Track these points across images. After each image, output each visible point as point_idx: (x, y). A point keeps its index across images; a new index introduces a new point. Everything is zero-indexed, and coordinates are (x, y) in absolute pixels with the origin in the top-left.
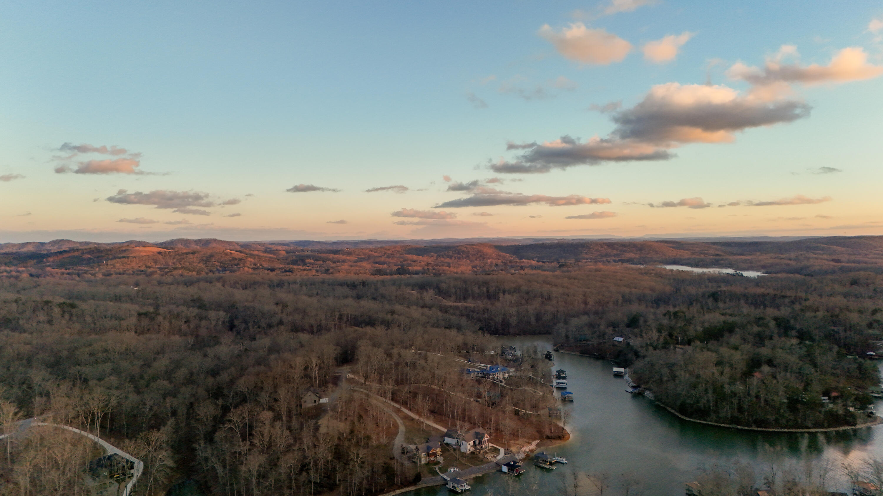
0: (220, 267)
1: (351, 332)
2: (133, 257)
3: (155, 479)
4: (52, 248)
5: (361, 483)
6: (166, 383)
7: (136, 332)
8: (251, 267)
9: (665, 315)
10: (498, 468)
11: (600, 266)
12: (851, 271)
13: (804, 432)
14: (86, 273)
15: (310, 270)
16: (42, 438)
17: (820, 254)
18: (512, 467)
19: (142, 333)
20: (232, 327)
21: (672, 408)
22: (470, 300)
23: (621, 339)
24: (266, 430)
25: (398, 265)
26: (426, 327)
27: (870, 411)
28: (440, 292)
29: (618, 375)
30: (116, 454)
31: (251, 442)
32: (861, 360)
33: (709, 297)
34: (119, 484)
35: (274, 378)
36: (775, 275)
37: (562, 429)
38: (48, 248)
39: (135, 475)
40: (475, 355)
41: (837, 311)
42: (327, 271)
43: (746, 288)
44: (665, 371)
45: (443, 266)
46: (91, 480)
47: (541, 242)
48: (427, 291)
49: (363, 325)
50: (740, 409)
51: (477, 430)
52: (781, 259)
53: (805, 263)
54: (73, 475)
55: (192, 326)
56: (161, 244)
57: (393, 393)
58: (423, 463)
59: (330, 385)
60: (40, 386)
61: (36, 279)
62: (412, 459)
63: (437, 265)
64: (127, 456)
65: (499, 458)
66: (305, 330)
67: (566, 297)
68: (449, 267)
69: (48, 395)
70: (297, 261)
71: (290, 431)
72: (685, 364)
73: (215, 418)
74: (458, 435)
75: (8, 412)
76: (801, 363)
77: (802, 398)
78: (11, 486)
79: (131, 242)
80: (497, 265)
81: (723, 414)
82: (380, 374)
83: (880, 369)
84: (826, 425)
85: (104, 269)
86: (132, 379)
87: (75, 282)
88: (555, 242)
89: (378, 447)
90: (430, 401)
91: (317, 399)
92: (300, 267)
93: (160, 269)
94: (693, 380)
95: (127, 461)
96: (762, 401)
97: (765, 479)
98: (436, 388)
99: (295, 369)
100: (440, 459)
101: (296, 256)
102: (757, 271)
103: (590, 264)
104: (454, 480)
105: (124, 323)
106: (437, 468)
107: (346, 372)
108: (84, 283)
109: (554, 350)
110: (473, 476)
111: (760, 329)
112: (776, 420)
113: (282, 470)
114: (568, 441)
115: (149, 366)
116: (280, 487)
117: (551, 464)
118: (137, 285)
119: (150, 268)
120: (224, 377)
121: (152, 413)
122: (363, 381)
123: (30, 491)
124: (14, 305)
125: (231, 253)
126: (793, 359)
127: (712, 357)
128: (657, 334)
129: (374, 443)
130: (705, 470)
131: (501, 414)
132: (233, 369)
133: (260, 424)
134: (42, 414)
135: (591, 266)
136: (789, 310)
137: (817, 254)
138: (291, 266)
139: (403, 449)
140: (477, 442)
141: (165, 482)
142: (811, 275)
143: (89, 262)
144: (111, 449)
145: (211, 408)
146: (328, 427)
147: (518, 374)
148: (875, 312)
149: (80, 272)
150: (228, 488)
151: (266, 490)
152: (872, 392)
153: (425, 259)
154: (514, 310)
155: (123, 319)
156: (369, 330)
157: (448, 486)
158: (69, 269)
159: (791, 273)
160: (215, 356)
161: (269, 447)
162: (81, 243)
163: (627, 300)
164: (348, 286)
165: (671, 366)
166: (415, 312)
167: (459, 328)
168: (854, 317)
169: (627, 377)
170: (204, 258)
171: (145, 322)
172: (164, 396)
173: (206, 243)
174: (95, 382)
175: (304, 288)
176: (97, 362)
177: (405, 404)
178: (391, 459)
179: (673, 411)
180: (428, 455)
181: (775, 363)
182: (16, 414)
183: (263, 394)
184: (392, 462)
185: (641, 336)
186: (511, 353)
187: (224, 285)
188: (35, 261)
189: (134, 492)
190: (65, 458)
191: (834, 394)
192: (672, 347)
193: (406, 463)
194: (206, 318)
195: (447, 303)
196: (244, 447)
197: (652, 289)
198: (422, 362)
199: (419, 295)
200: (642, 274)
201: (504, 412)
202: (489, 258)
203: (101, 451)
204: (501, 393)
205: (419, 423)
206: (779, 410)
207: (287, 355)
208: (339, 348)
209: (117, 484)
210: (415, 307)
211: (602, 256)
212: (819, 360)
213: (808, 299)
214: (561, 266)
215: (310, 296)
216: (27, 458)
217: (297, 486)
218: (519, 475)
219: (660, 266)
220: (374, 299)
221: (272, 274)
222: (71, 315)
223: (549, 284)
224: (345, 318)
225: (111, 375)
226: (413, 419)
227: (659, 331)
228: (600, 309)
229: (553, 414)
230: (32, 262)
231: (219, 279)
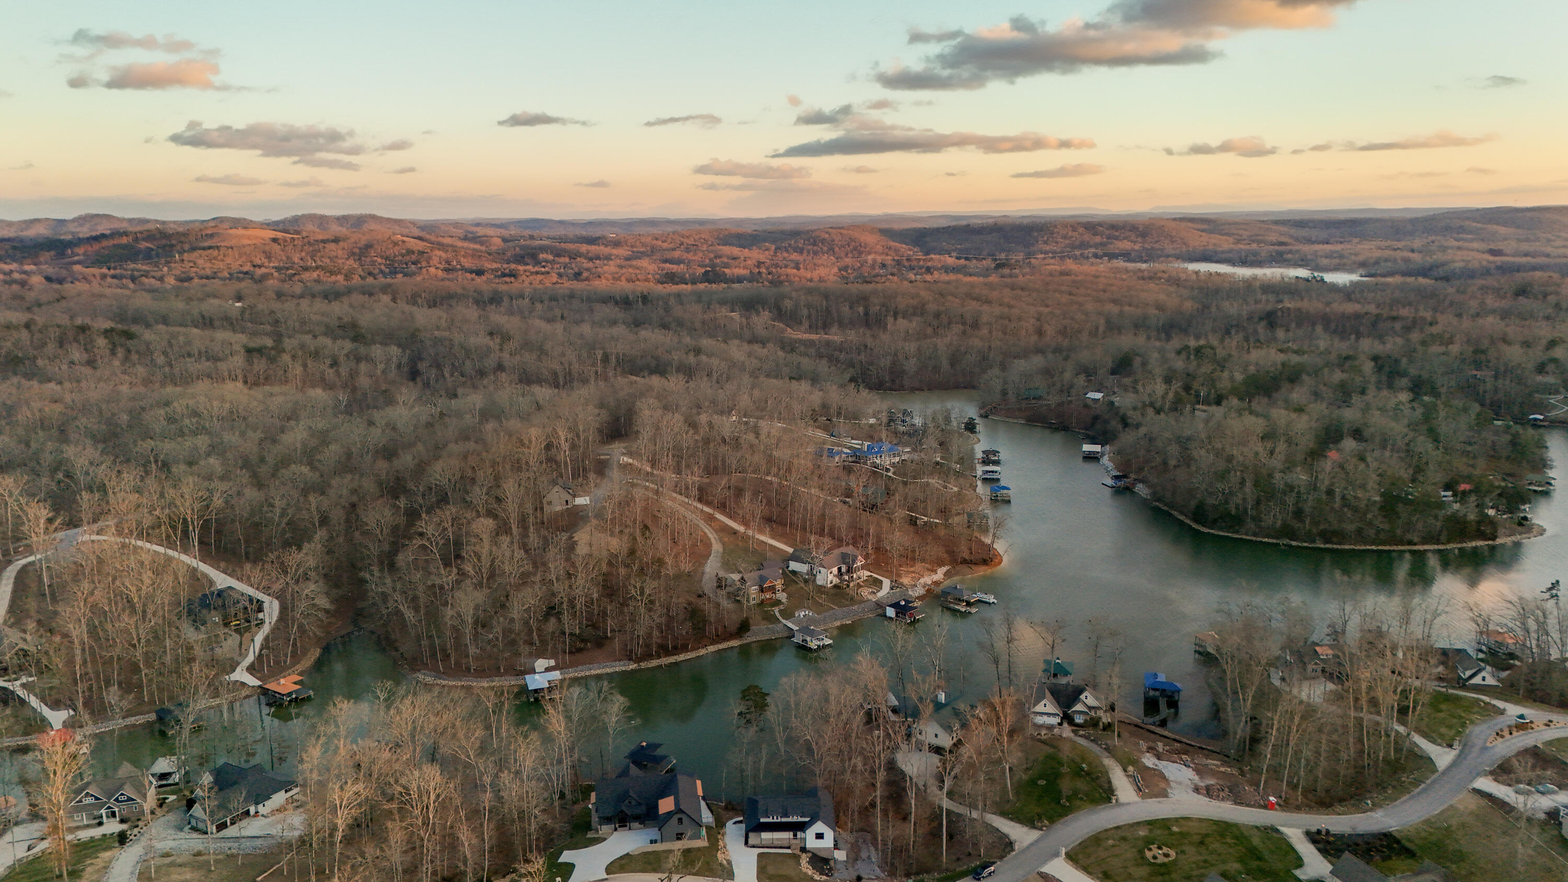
0: (387, 266)
1: (624, 384)
2: (228, 248)
3: (301, 627)
4: (78, 230)
5: (649, 635)
6: (305, 469)
7: (246, 382)
8: (442, 267)
9: (1179, 353)
10: (880, 611)
11: (1070, 265)
12: (1518, 271)
13: (1404, 551)
14: (146, 277)
15: (548, 273)
16: (100, 561)
17: (1466, 240)
18: (903, 609)
19: (256, 384)
20: (414, 375)
21: (1182, 513)
22: (834, 329)
23: (1098, 396)
24: (485, 548)
25: (706, 266)
26: (757, 377)
27: (1522, 515)
28: (780, 314)
29: (1091, 458)
30: (230, 588)
31: (459, 569)
32: (1519, 428)
33: (1261, 319)
34: (241, 635)
35: (494, 464)
36: (1383, 280)
37: (989, 548)
38: (73, 230)
39: (267, 621)
40: (841, 424)
41: (1485, 343)
42: (577, 276)
43: (1328, 304)
44: (1174, 450)
45: (786, 267)
46: (192, 629)
47: (964, 223)
48: (758, 313)
49: (646, 374)
50: (1298, 514)
51: (844, 549)
52: (1395, 250)
53: (1439, 257)
54: (160, 621)
55: (344, 370)
56: (277, 223)
57: (701, 489)
58: (752, 602)
59: (592, 476)
60: (87, 473)
61: (56, 286)
62: (735, 596)
63: (777, 266)
64: (251, 591)
65: (881, 594)
66: (544, 381)
67: (1006, 322)
68: (798, 269)
69: (103, 488)
70: (523, 257)
71: (527, 551)
72: (1209, 437)
73: (395, 529)
74: (812, 559)
75: (37, 518)
76: (1411, 434)
77: (1407, 494)
78: (57, 639)
79: (221, 220)
80: (884, 266)
81: (1268, 521)
82: (678, 457)
83: (1549, 444)
84: (1443, 538)
85: (178, 269)
86: (246, 464)
87: (127, 292)
88: (990, 221)
89: (677, 577)
90: (764, 501)
91: (569, 498)
92: (529, 267)
93: (278, 269)
94: (1221, 465)
95: (251, 600)
96: (1338, 499)
97: (1329, 626)
98: (775, 480)
99: (529, 448)
100: (782, 596)
101: (522, 248)
102: (1351, 271)
103: (1052, 261)
104: (805, 630)
105: (223, 366)
106: (776, 610)
107: (618, 453)
108: (145, 294)
109: (981, 416)
110: (838, 623)
111: (1344, 376)
112: (1359, 531)
113: (515, 615)
114: (999, 568)
115: (274, 441)
116: (513, 643)
117: (969, 604)
118: (239, 298)
119: (260, 267)
120: (406, 460)
121: (285, 520)
122: (649, 469)
123: (91, 648)
124: (25, 334)
125: (404, 242)
126: (1398, 428)
127: (1256, 424)
128: (1164, 387)
129: (670, 569)
130: (1229, 614)
131: (885, 524)
132: (420, 447)
133: (473, 540)
134: (95, 521)
135: (1054, 266)
136: (1399, 341)
137: (1462, 239)
138: (513, 266)
139: (719, 580)
140: (844, 569)
141: (320, 633)
142: (1446, 279)
143: (148, 255)
144: (221, 580)
145: (388, 513)
146: (590, 545)
147: (916, 457)
148: (1552, 344)
149: (136, 273)
150: (425, 642)
151: (489, 647)
152: (1530, 484)
153: (756, 254)
154: (911, 347)
155: (220, 360)
156: (656, 381)
157: (795, 640)
158: (115, 268)
159: (1410, 275)
160: (388, 425)
161: (492, 576)
162: (131, 221)
163: (1113, 327)
164: (617, 303)
165: (1184, 442)
166: (737, 351)
167: (815, 380)
168: (1514, 354)
169: (1105, 460)
170: (357, 250)
171: (260, 365)
172: (305, 492)
173: (358, 221)
174: (183, 467)
175: (539, 306)
176: (182, 434)
177: (722, 507)
178: (700, 596)
179: (1182, 518)
180: (762, 590)
181: (1366, 434)
182: (50, 521)
183: (477, 489)
184: (700, 602)
185: (1136, 391)
186: (903, 421)
187: (394, 300)
188: (52, 253)
189: (268, 648)
190: (143, 593)
191: (1464, 487)
192: (1188, 408)
193: (726, 604)
194: (368, 359)
195: (792, 334)
196: (447, 577)
197: (1160, 307)
198: (751, 437)
199: (744, 320)
200: (1143, 278)
201: (891, 521)
202: (869, 253)
203: (204, 581)
204: (887, 488)
205: (745, 538)
206: (1365, 514)
207: (513, 424)
208: (603, 412)
209: (237, 637)
210: (736, 342)
211: (1073, 247)
212: (1444, 428)
213: (1437, 323)
214: (999, 266)
215: (549, 321)
216: (80, 594)
217: (541, 641)
218: (914, 622)
219: (1176, 265)
220: (665, 326)
221: (479, 280)
222: (129, 351)
223: (977, 299)
224: (613, 360)
225: (208, 455)
226: (735, 532)
227: (1168, 380)
228: (1066, 343)
229: (976, 522)
230: (46, 256)
231: (385, 289)
